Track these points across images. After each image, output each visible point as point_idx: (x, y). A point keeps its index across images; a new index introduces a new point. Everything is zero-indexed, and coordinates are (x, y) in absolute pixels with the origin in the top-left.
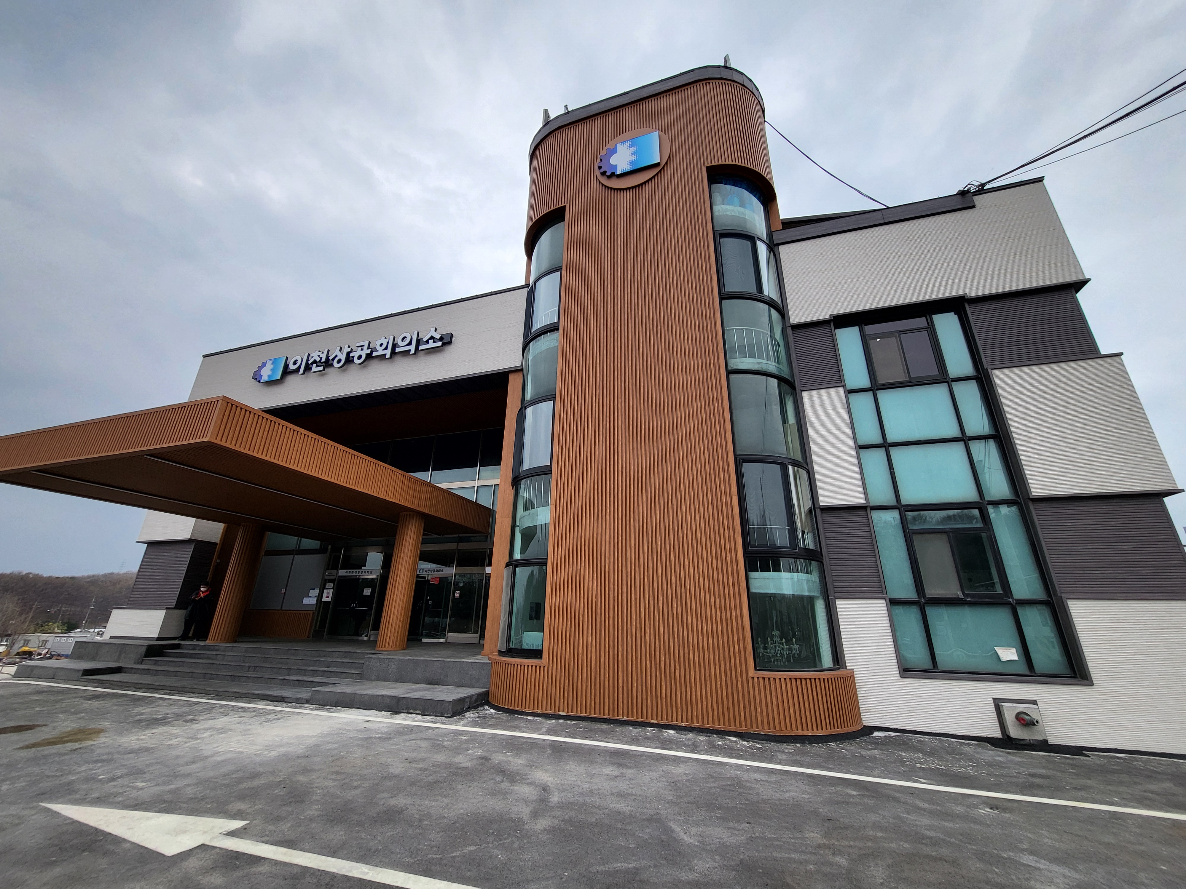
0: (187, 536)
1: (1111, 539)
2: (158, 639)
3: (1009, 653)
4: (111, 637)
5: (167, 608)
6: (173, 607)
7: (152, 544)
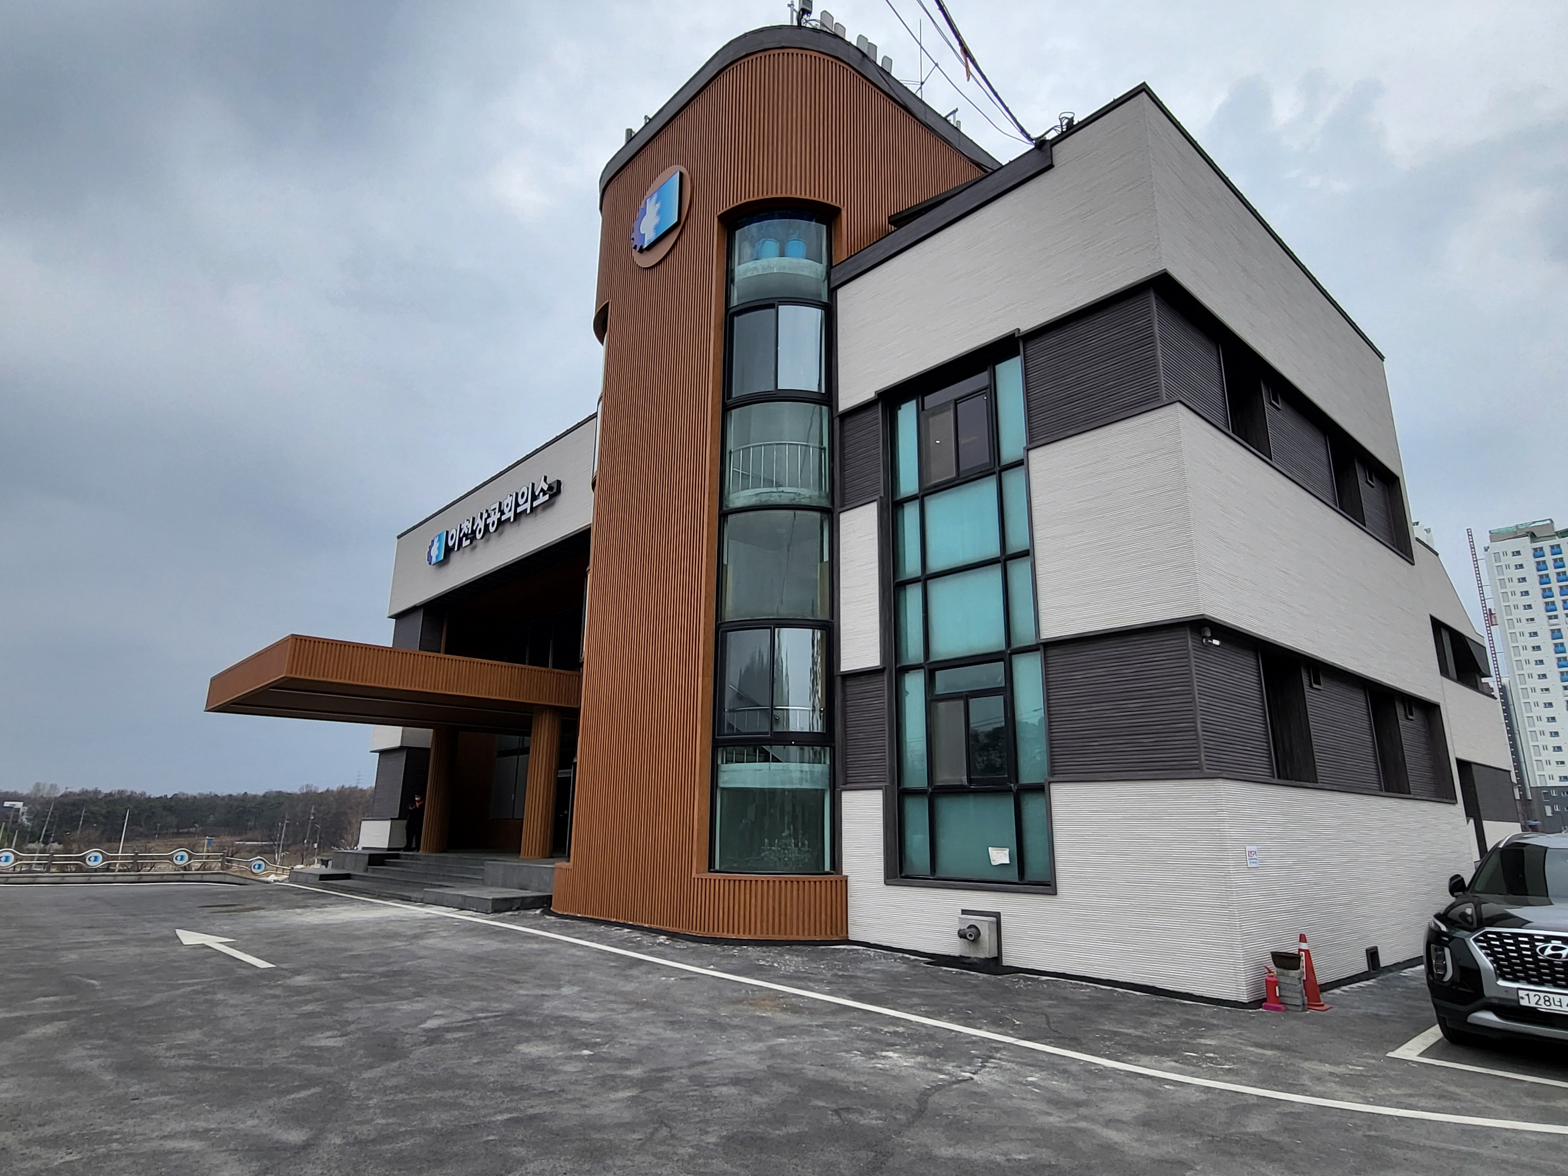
0: (398, 744)
1: (1119, 695)
2: (388, 849)
3: (1002, 855)
4: (364, 848)
5: (392, 819)
6: (397, 817)
7: (383, 753)
